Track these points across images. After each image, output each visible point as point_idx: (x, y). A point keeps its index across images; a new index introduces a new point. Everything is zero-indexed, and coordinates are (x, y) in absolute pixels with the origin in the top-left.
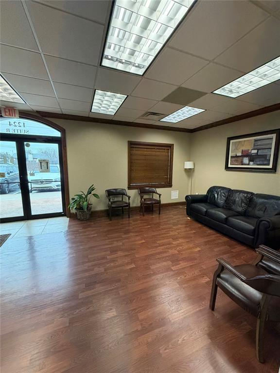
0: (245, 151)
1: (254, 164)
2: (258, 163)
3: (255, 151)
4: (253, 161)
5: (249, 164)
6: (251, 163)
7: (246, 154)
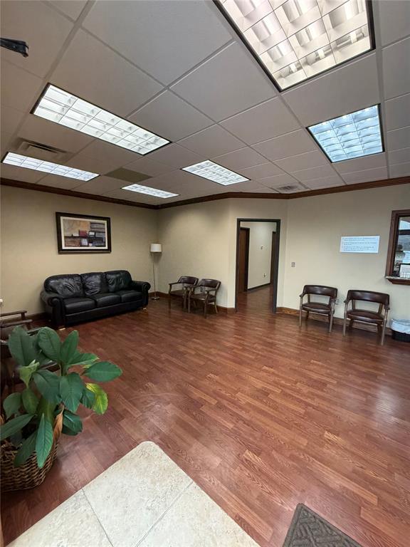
0: (83, 232)
1: (93, 246)
2: (97, 244)
3: (93, 234)
4: (91, 243)
5: (88, 246)
6: (91, 245)
7: (83, 235)
